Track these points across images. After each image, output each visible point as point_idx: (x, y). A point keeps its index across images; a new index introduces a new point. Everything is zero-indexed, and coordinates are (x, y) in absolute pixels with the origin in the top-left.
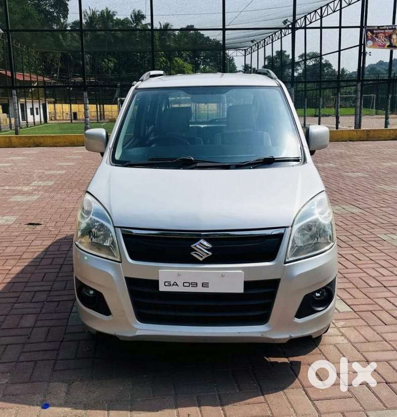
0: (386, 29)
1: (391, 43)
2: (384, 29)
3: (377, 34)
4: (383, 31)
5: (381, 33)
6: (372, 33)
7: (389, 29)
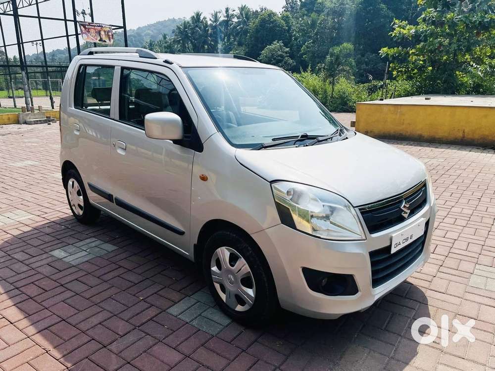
0: (95, 26)
1: (101, 38)
2: (93, 26)
3: (89, 29)
4: (93, 27)
5: (92, 28)
6: (85, 28)
7: (98, 26)
